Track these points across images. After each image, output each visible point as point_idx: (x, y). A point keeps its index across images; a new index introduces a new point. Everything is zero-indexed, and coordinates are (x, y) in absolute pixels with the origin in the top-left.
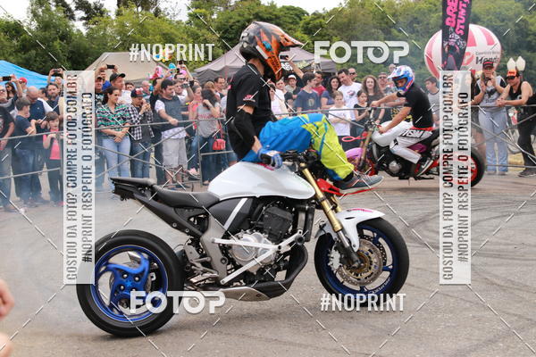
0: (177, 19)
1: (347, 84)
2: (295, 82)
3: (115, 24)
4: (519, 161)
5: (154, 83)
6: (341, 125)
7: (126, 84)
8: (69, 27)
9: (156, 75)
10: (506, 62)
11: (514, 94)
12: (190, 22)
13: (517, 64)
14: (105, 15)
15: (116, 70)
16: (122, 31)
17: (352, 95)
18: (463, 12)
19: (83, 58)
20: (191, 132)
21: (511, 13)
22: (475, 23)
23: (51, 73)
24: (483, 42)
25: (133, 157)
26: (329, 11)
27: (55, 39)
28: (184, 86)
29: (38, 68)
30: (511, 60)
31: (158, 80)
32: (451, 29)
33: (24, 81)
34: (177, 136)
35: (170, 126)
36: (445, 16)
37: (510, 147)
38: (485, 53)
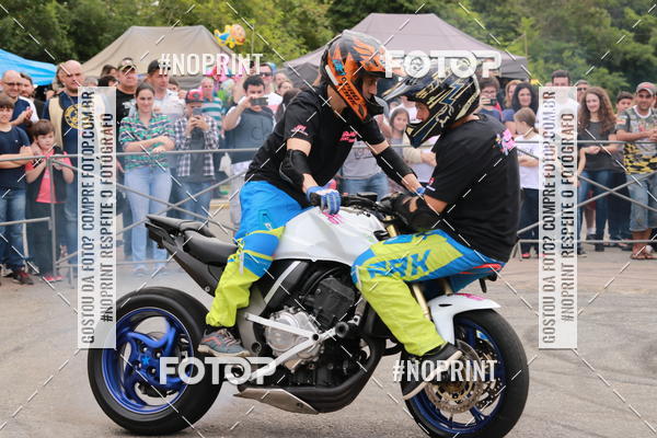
19: (95, 35)
25: (175, 205)
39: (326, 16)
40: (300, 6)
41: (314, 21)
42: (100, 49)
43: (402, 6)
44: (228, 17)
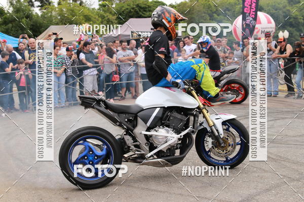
0: (92, 7)
1: (189, 45)
3: (57, 10)
4: (285, 89)
5: (80, 43)
7: (63, 43)
8: (31, 11)
9: (80, 39)
10: (278, 33)
11: (282, 51)
12: (99, 9)
13: (284, 34)
14: (51, 4)
15: (58, 36)
16: (61, 13)
17: (191, 51)
18: (254, 5)
19: (39, 29)
20: (100, 71)
21: (281, 6)
22: (260, 11)
23: (21, 37)
24: (265, 21)
25: (67, 85)
26: (178, 3)
27: (23, 18)
28: (96, 45)
29: (13, 34)
30: (281, 32)
31: (81, 42)
32: (247, 14)
33: (5, 42)
34: (92, 73)
35: (88, 68)
36: (244, 7)
37: (280, 81)
38: (266, 28)
39: (116, 20)
40: (107, 17)
41: (112, 22)
42: (41, 33)
43: (141, 15)
44: (83, 21)
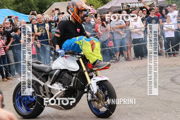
2: (146, 12)
6: (170, 32)
17: (174, 17)
19: (44, 6)
23: (31, 13)
29: (23, 12)
